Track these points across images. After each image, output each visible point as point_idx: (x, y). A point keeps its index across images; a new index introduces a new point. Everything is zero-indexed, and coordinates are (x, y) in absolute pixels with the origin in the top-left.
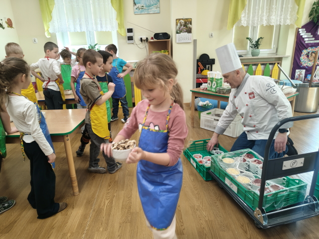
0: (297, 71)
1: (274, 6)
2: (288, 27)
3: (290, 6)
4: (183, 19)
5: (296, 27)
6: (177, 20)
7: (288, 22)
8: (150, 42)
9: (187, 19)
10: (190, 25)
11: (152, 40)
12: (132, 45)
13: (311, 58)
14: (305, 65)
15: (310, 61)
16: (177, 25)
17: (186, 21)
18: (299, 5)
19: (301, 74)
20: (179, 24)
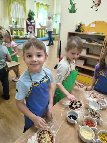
1: (19, 12)
2: (23, 19)
3: (23, 13)
5: (26, 19)
7: (24, 18)
14: (30, 31)
18: (25, 13)
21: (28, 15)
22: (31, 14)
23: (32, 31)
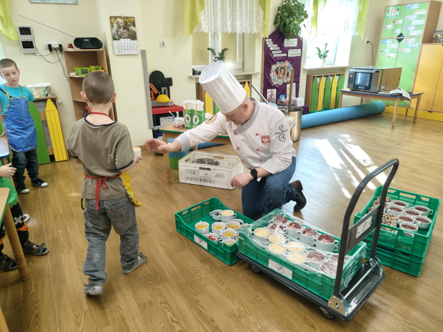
0: (268, 90)
1: (238, 8)
2: (254, 36)
3: (255, 9)
4: (120, 17)
5: (262, 36)
6: (111, 18)
7: (255, 30)
8: (68, 53)
9: (127, 17)
10: (132, 28)
11: (71, 50)
12: (33, 57)
13: (281, 75)
14: (275, 83)
15: (280, 78)
16: (112, 26)
17: (127, 20)
18: (264, 10)
19: (272, 94)
20: (115, 25)
21: (276, 18)
22: (286, 14)
23: (285, 85)
